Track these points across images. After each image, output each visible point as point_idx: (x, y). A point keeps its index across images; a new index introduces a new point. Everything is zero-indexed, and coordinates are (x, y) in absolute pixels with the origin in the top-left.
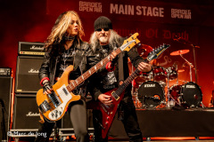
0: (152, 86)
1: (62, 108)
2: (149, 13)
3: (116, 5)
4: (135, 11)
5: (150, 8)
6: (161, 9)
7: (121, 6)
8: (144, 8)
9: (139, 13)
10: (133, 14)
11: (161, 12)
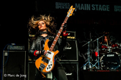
0: (112, 55)
1: (51, 62)
2: (100, 9)
3: (79, 4)
4: (91, 8)
5: (100, 6)
6: (107, 6)
7: (82, 5)
8: (97, 5)
9: (94, 9)
10: (89, 9)
11: (108, 8)
